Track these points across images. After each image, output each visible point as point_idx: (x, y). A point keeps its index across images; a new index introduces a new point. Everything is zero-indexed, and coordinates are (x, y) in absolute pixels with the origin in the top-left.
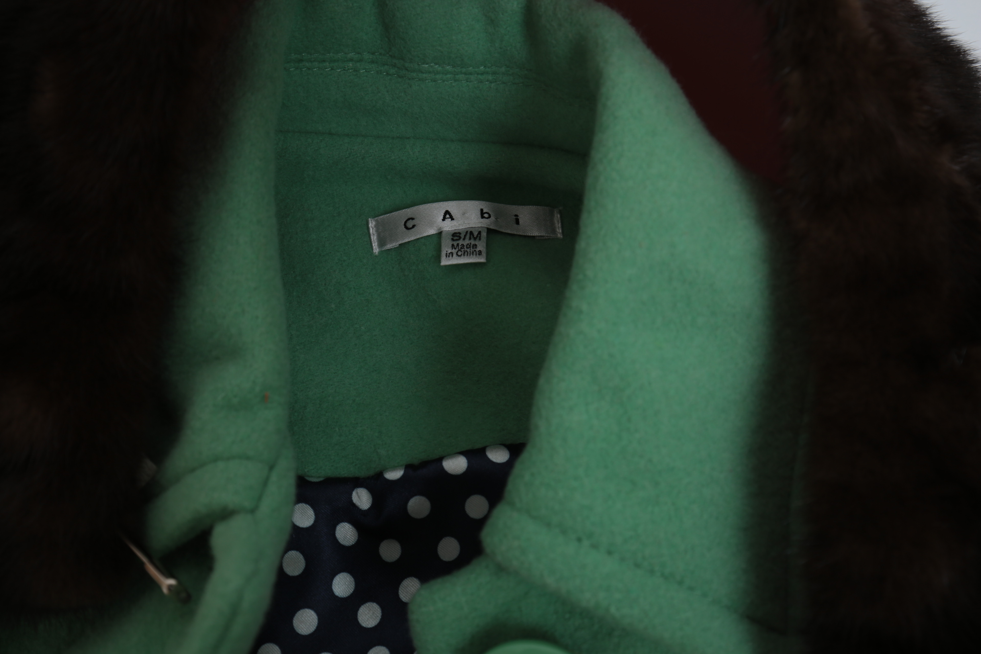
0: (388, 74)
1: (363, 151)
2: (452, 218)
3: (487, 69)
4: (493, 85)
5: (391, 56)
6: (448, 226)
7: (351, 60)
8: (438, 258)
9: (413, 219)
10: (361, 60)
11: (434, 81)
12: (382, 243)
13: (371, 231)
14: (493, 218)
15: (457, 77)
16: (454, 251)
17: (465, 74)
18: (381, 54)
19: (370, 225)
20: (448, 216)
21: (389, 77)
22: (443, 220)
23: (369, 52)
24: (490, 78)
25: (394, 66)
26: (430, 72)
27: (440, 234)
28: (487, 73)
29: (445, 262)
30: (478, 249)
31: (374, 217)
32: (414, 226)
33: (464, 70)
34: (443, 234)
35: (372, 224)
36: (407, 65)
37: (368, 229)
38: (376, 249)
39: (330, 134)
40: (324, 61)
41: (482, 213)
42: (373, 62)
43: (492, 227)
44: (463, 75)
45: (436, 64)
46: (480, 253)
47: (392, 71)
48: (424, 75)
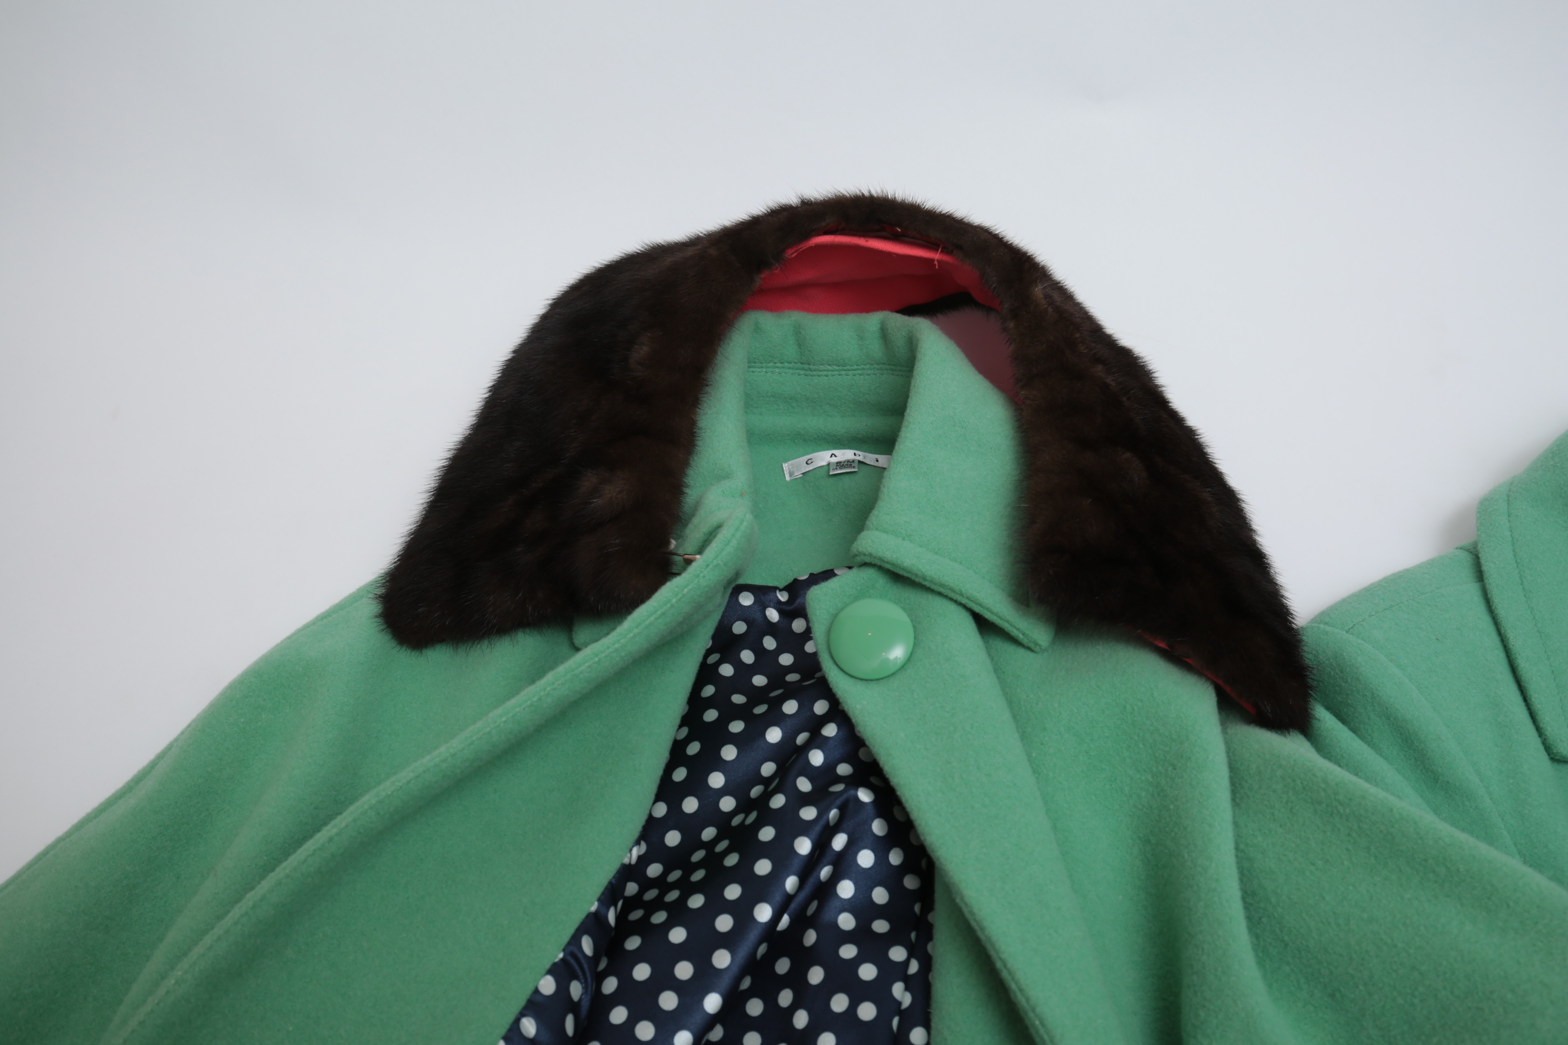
0: (799, 375)
1: (781, 424)
2: (836, 456)
3: (859, 367)
4: (862, 377)
5: (801, 363)
6: (834, 460)
7: (778, 367)
8: (829, 472)
9: (811, 459)
10: (783, 367)
11: (827, 376)
12: (791, 474)
13: (784, 469)
14: (861, 456)
15: (841, 372)
16: (838, 467)
17: (845, 370)
18: (795, 363)
19: (784, 465)
20: (833, 456)
21: (800, 376)
22: (831, 456)
23: (788, 363)
24: (860, 372)
25: (803, 369)
26: (824, 371)
27: (829, 464)
28: (858, 369)
29: (831, 473)
30: (852, 466)
31: (786, 461)
32: (812, 462)
33: (845, 368)
34: (830, 465)
35: (785, 466)
36: (811, 367)
37: (783, 468)
38: (788, 478)
39: (761, 414)
40: (762, 368)
41: (855, 454)
42: (790, 368)
43: (862, 460)
44: (844, 372)
45: (828, 365)
46: (854, 467)
47: (802, 372)
48: (821, 372)
